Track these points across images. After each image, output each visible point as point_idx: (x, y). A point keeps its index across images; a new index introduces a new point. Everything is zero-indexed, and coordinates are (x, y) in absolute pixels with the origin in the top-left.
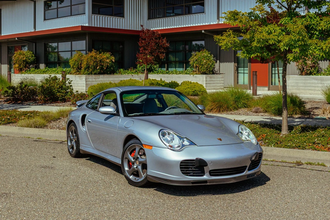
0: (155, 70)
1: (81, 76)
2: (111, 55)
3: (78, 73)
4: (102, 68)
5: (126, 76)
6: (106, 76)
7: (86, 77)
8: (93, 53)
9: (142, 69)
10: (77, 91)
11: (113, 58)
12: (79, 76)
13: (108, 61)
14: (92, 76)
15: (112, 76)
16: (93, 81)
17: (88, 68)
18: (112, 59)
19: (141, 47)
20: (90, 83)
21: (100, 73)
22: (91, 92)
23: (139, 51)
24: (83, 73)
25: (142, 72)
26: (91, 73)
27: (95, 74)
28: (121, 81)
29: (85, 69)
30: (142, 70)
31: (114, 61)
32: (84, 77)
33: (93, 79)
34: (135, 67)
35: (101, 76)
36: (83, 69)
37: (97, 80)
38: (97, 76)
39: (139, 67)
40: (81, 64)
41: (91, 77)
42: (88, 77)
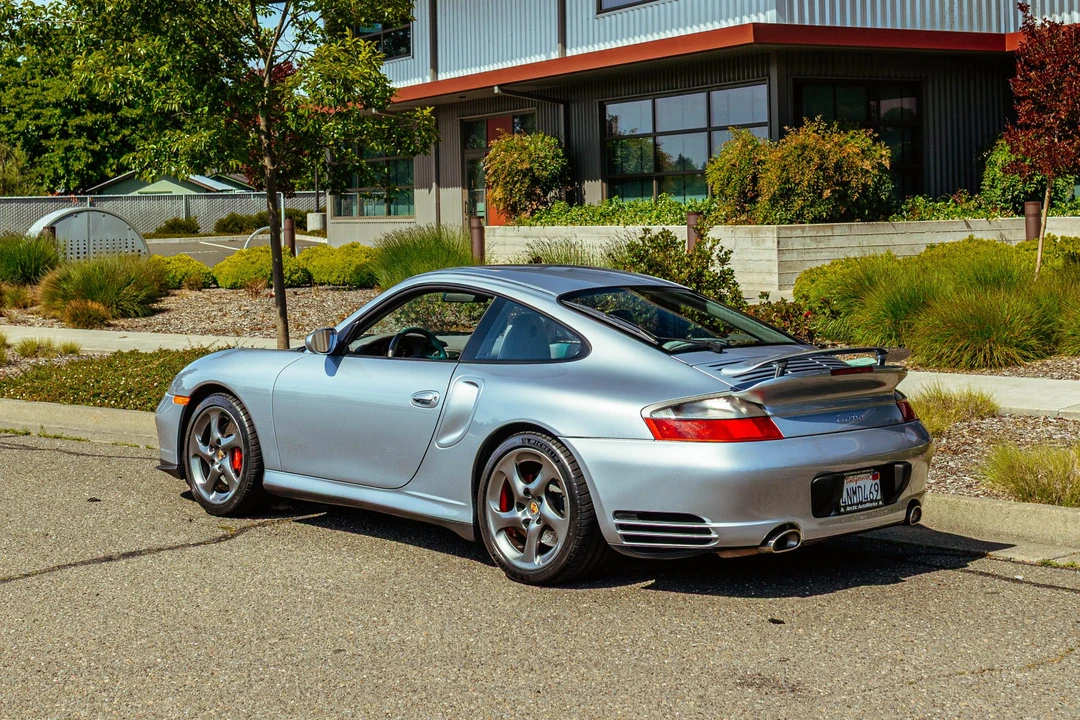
0: (1061, 200)
1: (757, 232)
2: (875, 141)
3: (744, 217)
4: (841, 197)
5: (939, 228)
6: (858, 227)
7: (778, 233)
8: (809, 134)
9: (1003, 194)
10: (765, 295)
11: (884, 153)
12: (750, 231)
13: (867, 165)
14: (803, 229)
15: (882, 227)
16: (807, 251)
17: (786, 194)
18: (882, 156)
19: (1024, 99)
20: (795, 256)
21: (833, 218)
22: (823, 299)
23: (1014, 116)
24: (765, 218)
25: (1003, 209)
26: (798, 217)
27: (816, 220)
28: (932, 247)
29: (774, 201)
30: (1006, 201)
31: (887, 163)
32: (769, 234)
33: (808, 240)
34: (975, 188)
35: (840, 228)
36: (764, 201)
37: (822, 245)
38: (823, 229)
39: (991, 186)
40: (755, 180)
41: (799, 233)
42: (789, 233)
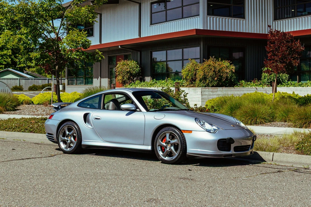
0: (284, 82)
1: (195, 89)
2: (231, 64)
3: (192, 85)
4: (220, 80)
5: (248, 90)
6: (224, 89)
7: (201, 90)
8: (211, 62)
9: (268, 81)
10: (196, 105)
11: (233, 67)
12: (193, 89)
13: (228, 71)
14: (209, 89)
15: (232, 89)
16: (210, 95)
17: (205, 78)
18: (232, 68)
19: (269, 52)
20: (206, 97)
21: (218, 86)
22: (212, 106)
23: (267, 57)
24: (198, 86)
25: (267, 85)
26: (207, 85)
27: (213, 86)
28: (245, 94)
29: (200, 81)
30: (268, 83)
31: (234, 71)
32: (199, 90)
33: (210, 92)
34: (259, 79)
35: (220, 89)
36: (198, 81)
37: (214, 94)
38: (215, 89)
39: (264, 78)
40: (195, 75)
41: (207, 90)
42: (204, 90)
